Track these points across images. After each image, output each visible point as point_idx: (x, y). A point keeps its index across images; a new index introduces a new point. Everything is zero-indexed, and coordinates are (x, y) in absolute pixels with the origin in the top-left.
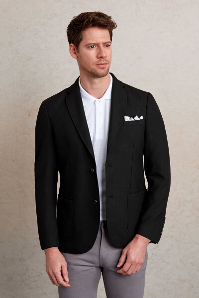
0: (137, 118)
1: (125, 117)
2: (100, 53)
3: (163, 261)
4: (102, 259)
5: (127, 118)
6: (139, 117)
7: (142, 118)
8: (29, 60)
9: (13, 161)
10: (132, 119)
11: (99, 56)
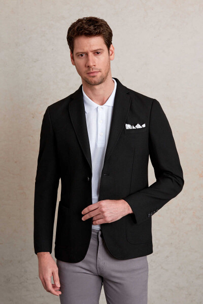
0: (138, 126)
1: (126, 125)
2: (86, 63)
3: (162, 268)
4: (100, 268)
5: (128, 127)
6: (141, 125)
7: (144, 126)
8: (35, 62)
9: (16, 162)
10: (134, 128)
11: (87, 65)
